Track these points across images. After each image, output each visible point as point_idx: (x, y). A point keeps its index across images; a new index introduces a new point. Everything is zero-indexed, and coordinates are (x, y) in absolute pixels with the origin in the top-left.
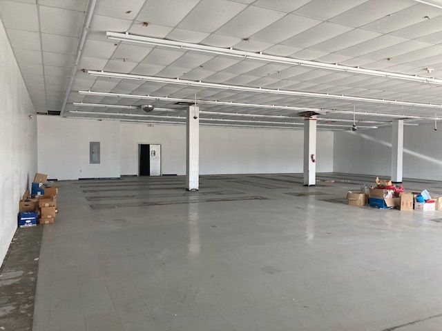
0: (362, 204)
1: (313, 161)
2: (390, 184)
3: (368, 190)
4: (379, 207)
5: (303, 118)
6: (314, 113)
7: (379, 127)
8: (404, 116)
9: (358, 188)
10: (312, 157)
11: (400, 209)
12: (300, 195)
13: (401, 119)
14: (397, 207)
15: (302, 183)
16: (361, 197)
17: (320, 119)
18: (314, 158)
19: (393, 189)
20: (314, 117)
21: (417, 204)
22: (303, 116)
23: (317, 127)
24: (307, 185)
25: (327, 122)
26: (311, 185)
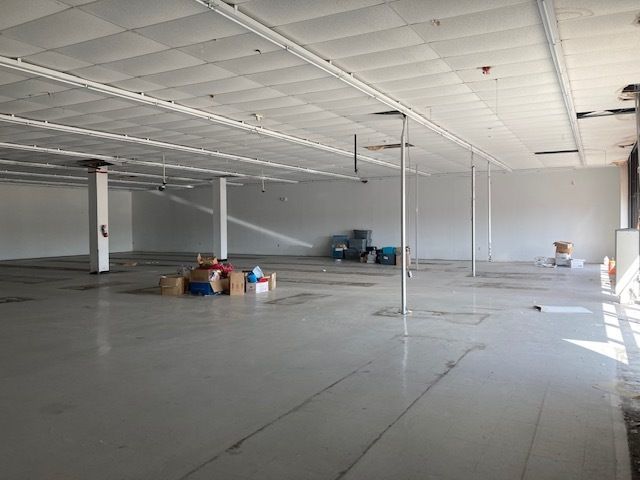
0: (181, 292)
1: (105, 235)
2: (215, 262)
3: (188, 272)
4: (203, 295)
5: (86, 169)
6: (104, 163)
7: (196, 187)
8: (227, 173)
9: (174, 271)
10: (103, 230)
11: (229, 294)
12: (86, 288)
13: (224, 176)
14: (226, 291)
15: (89, 270)
16: (179, 282)
17: (112, 172)
18: (106, 230)
19: (220, 268)
20: (103, 169)
21: (248, 285)
22: (85, 166)
23: (109, 183)
24: (96, 273)
25: (122, 177)
26: (102, 272)
